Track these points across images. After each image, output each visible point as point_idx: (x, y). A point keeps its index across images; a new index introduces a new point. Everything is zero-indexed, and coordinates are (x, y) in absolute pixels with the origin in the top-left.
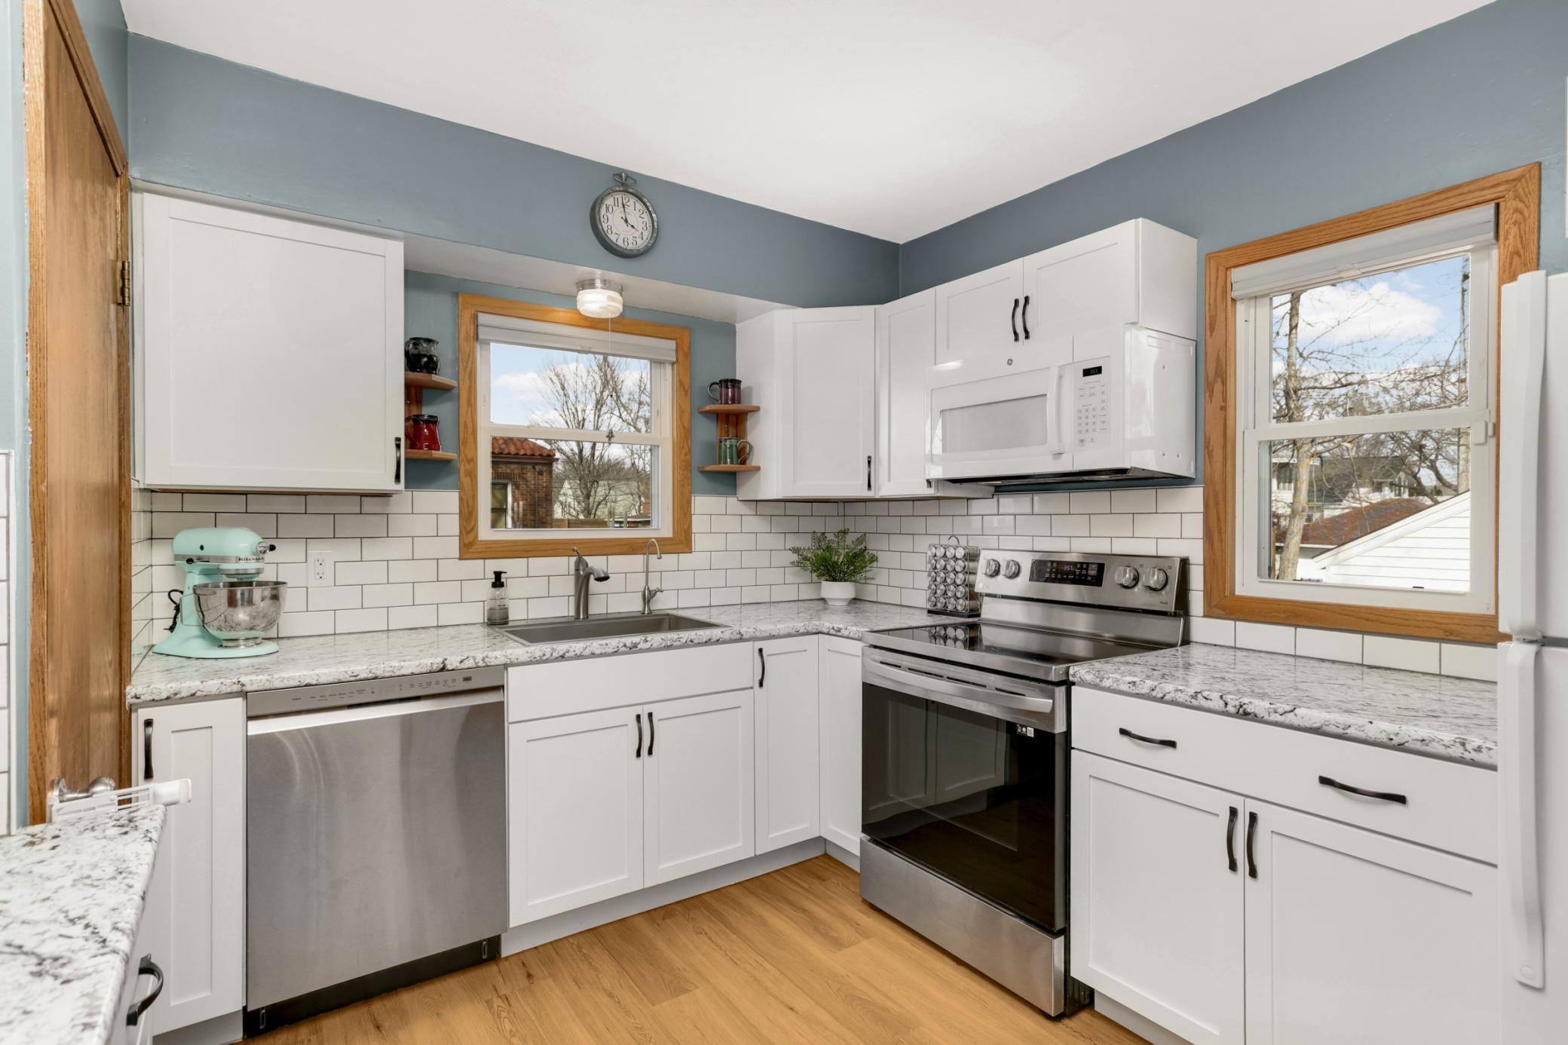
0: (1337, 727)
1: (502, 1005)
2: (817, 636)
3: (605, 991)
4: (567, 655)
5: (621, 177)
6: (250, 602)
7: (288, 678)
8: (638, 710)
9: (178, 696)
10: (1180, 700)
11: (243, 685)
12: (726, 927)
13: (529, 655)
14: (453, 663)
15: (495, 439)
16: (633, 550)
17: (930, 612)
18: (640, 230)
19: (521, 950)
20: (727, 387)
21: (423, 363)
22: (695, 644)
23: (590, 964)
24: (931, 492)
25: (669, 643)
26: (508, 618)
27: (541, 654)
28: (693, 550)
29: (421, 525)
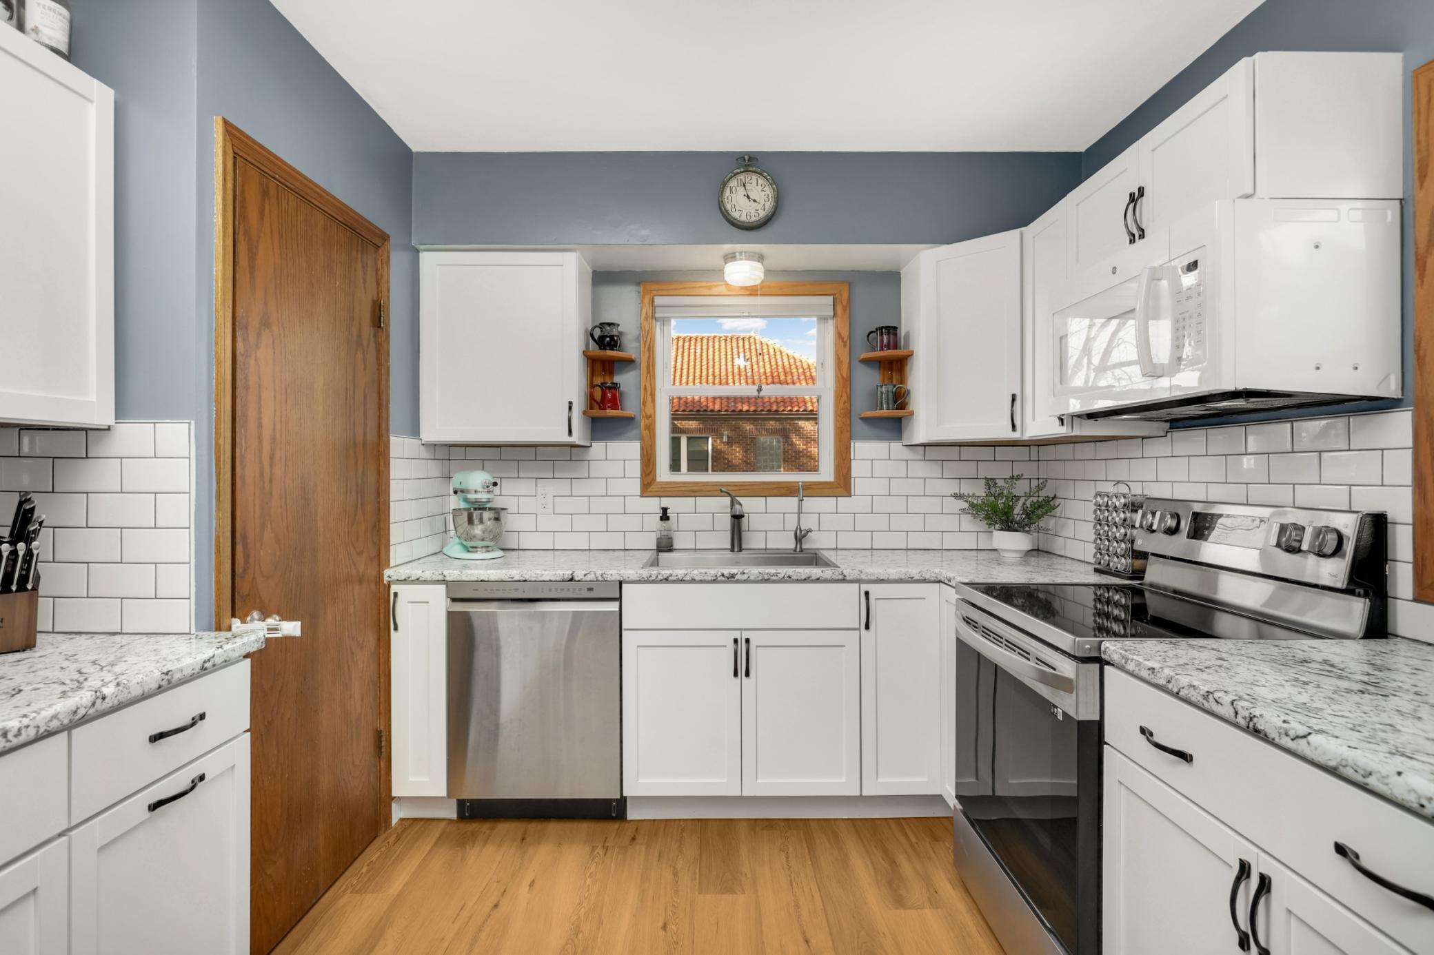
0: (1356, 771)
1: (601, 853)
2: (938, 584)
3: (674, 868)
4: (670, 578)
5: (745, 160)
6: (481, 521)
7: (470, 575)
8: (737, 635)
9: (410, 579)
10: (1193, 699)
11: (445, 576)
12: (809, 852)
13: (638, 575)
14: (579, 575)
15: (672, 400)
16: (791, 492)
17: (1096, 570)
18: (762, 202)
19: (643, 818)
20: (882, 334)
21: (606, 342)
22: (793, 580)
23: (680, 846)
24: (1063, 431)
25: (766, 577)
26: (672, 546)
27: (648, 575)
28: (853, 494)
29: (614, 469)
